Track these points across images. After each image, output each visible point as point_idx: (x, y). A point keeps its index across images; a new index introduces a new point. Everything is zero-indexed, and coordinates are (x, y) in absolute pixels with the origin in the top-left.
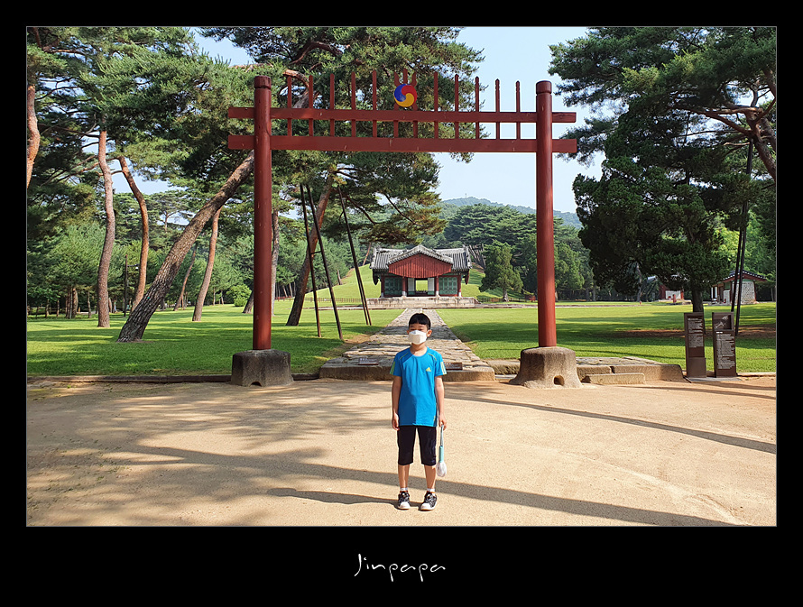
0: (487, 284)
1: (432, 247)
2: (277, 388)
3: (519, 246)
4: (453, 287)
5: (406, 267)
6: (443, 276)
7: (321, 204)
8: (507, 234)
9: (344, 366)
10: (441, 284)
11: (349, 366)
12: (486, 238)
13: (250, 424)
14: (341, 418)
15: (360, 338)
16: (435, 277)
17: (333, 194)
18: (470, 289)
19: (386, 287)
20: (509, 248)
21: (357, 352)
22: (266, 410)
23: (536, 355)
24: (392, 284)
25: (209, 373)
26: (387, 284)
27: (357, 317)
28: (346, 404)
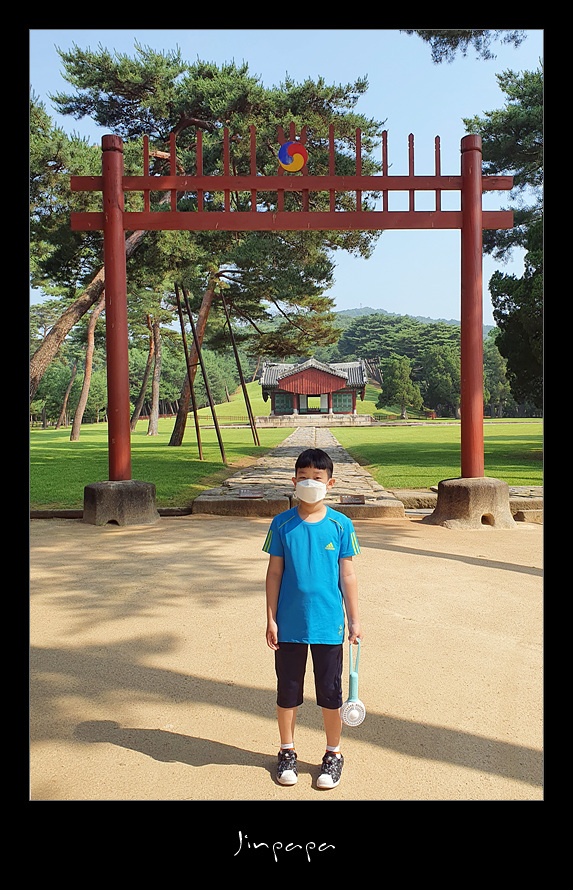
0: (384, 401)
1: (324, 361)
2: (138, 529)
3: (420, 359)
4: (347, 404)
5: (298, 383)
6: (337, 392)
7: (202, 312)
8: (406, 346)
9: (221, 499)
10: (335, 401)
11: (228, 498)
12: (383, 351)
13: (85, 587)
14: (210, 577)
15: (246, 461)
16: (329, 394)
17: (215, 301)
18: (366, 406)
19: (277, 405)
20: (408, 361)
21: (240, 479)
22: (114, 562)
23: (459, 487)
24: (283, 401)
25: (62, 507)
26: (278, 402)
27: (244, 437)
28: (219, 553)
